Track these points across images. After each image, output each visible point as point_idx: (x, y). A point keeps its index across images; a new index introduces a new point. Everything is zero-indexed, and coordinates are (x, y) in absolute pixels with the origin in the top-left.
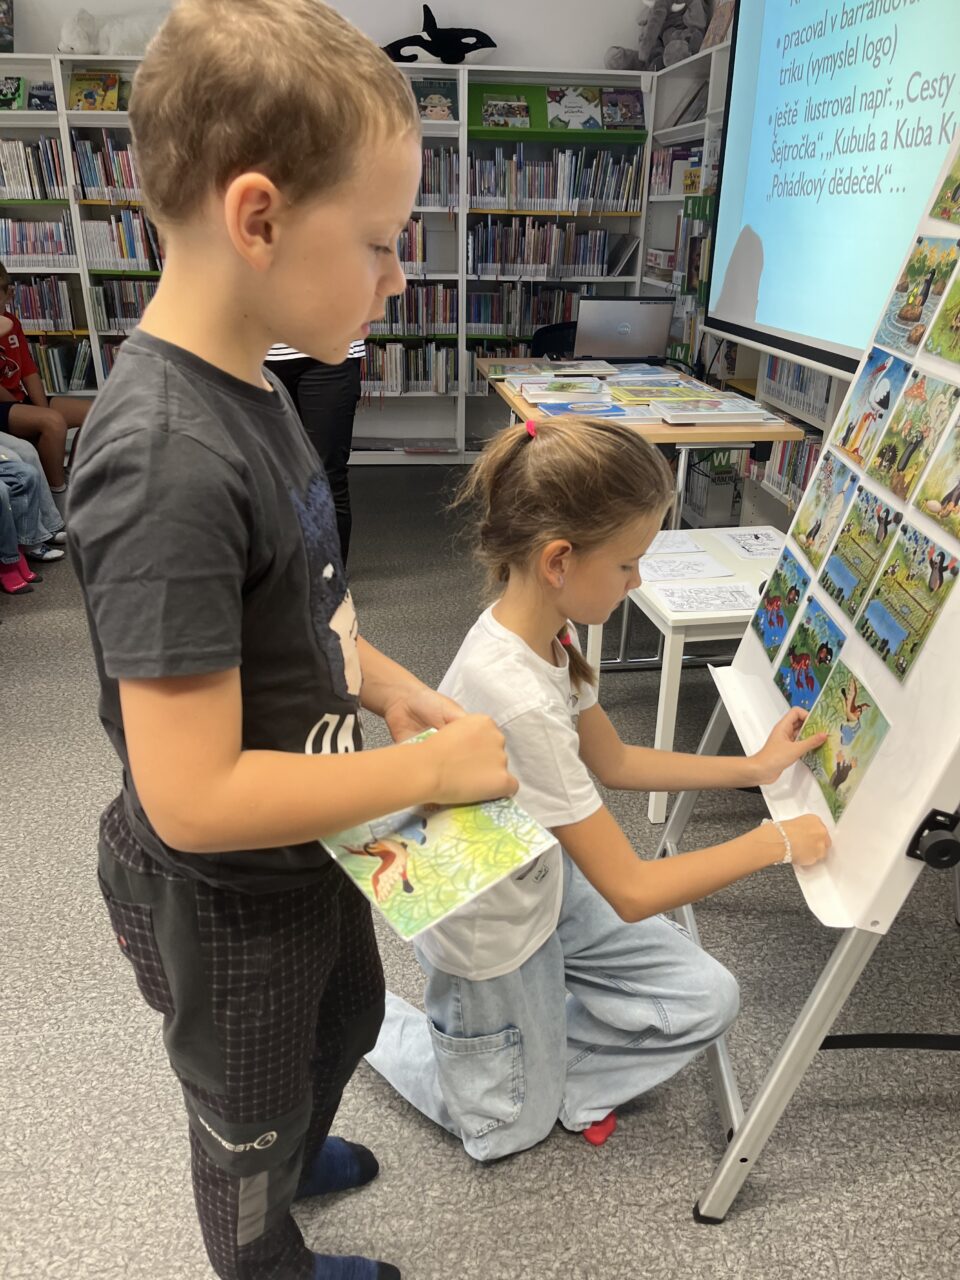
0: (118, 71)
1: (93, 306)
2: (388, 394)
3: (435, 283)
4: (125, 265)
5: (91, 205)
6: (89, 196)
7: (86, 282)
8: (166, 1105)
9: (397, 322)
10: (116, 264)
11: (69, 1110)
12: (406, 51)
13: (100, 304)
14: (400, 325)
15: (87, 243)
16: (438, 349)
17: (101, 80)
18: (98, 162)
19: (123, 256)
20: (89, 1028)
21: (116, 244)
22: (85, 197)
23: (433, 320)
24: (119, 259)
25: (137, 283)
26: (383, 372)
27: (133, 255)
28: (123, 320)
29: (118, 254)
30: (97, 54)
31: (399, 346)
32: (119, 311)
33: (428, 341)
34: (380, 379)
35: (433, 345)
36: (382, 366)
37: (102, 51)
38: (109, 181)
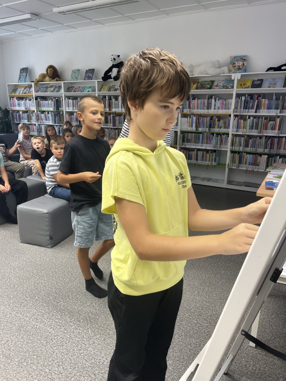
0: (198, 79)
1: (179, 139)
2: (260, 170)
3: (283, 137)
4: (190, 129)
5: (184, 114)
6: (184, 112)
7: (179, 133)
8: (45, 359)
9: (266, 148)
10: (187, 129)
11: (28, 348)
12: (283, 68)
13: (181, 139)
14: (267, 150)
15: (181, 123)
16: (280, 158)
17: (193, 82)
18: (188, 103)
19: (189, 127)
20: (49, 329)
21: (188, 124)
22: (183, 112)
23: (280, 149)
24: (188, 128)
25: (192, 134)
26: (259, 164)
27: (192, 127)
28: (186, 143)
29: (188, 126)
30: (193, 75)
31: (266, 156)
32: (185, 141)
33: (277, 155)
34: (258, 166)
35: (279, 157)
36: (259, 162)
37: (194, 74)
38: (189, 108)
